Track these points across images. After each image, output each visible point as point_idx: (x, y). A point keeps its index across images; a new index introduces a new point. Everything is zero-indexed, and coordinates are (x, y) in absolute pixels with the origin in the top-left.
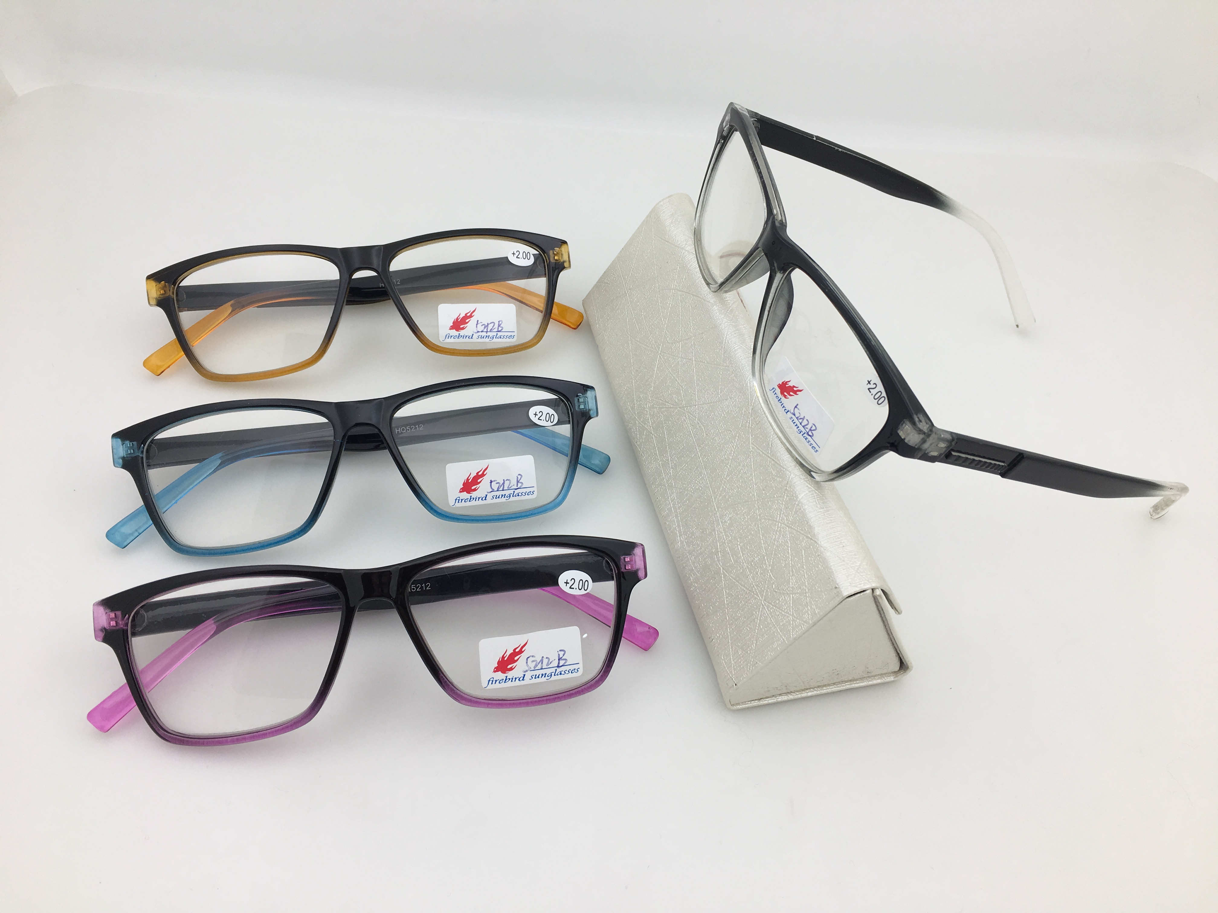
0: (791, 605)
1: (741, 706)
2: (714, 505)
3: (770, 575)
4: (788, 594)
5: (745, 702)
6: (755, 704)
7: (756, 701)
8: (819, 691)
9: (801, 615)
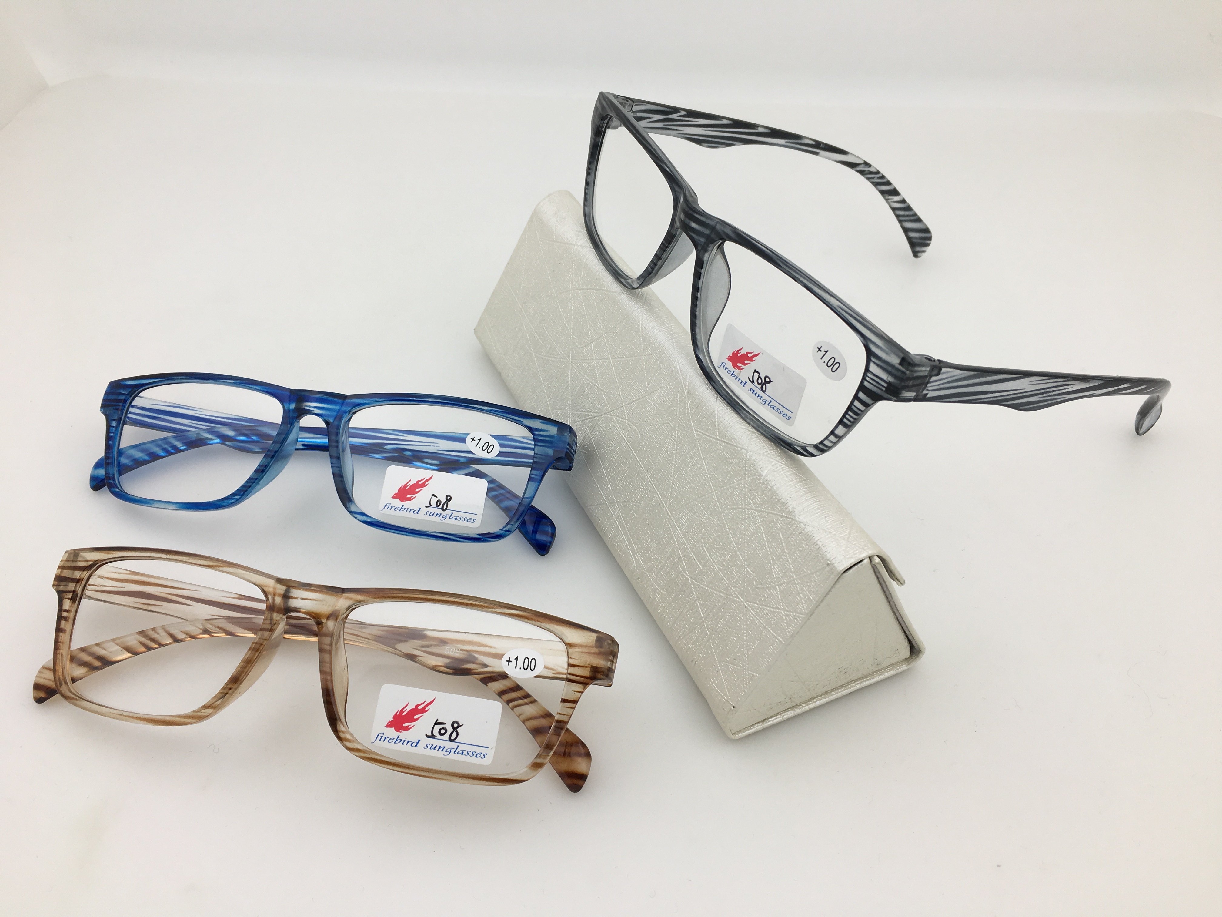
1: (743, 733)
2: (666, 509)
4: (772, 586)
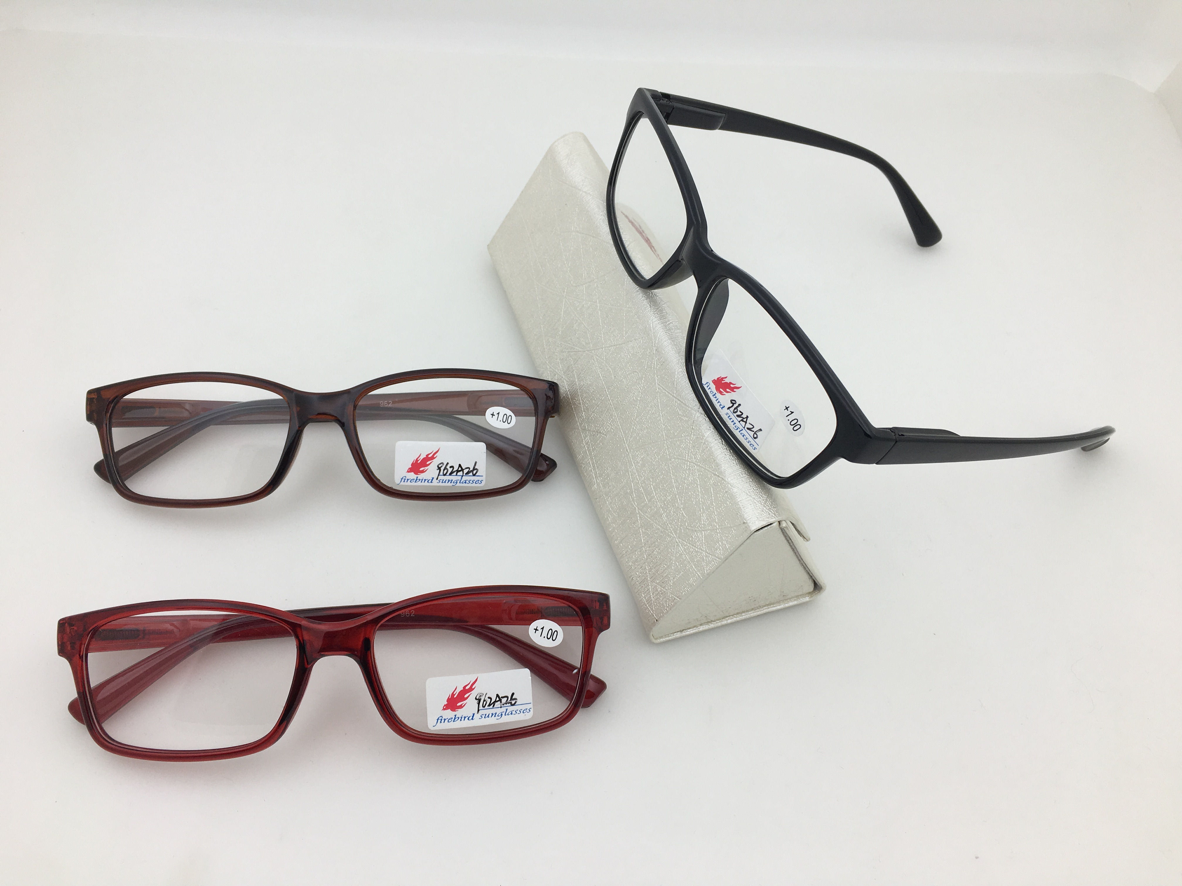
0: (704, 542)
3: (682, 512)
5: (668, 635)
6: (677, 635)
7: (679, 633)
8: (739, 617)
9: (713, 551)
